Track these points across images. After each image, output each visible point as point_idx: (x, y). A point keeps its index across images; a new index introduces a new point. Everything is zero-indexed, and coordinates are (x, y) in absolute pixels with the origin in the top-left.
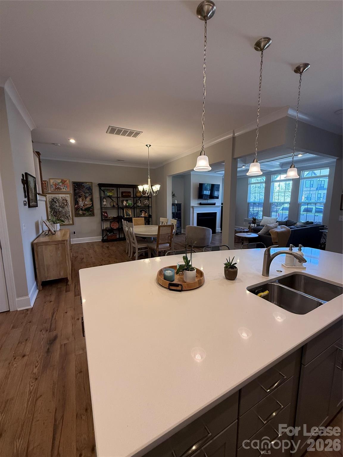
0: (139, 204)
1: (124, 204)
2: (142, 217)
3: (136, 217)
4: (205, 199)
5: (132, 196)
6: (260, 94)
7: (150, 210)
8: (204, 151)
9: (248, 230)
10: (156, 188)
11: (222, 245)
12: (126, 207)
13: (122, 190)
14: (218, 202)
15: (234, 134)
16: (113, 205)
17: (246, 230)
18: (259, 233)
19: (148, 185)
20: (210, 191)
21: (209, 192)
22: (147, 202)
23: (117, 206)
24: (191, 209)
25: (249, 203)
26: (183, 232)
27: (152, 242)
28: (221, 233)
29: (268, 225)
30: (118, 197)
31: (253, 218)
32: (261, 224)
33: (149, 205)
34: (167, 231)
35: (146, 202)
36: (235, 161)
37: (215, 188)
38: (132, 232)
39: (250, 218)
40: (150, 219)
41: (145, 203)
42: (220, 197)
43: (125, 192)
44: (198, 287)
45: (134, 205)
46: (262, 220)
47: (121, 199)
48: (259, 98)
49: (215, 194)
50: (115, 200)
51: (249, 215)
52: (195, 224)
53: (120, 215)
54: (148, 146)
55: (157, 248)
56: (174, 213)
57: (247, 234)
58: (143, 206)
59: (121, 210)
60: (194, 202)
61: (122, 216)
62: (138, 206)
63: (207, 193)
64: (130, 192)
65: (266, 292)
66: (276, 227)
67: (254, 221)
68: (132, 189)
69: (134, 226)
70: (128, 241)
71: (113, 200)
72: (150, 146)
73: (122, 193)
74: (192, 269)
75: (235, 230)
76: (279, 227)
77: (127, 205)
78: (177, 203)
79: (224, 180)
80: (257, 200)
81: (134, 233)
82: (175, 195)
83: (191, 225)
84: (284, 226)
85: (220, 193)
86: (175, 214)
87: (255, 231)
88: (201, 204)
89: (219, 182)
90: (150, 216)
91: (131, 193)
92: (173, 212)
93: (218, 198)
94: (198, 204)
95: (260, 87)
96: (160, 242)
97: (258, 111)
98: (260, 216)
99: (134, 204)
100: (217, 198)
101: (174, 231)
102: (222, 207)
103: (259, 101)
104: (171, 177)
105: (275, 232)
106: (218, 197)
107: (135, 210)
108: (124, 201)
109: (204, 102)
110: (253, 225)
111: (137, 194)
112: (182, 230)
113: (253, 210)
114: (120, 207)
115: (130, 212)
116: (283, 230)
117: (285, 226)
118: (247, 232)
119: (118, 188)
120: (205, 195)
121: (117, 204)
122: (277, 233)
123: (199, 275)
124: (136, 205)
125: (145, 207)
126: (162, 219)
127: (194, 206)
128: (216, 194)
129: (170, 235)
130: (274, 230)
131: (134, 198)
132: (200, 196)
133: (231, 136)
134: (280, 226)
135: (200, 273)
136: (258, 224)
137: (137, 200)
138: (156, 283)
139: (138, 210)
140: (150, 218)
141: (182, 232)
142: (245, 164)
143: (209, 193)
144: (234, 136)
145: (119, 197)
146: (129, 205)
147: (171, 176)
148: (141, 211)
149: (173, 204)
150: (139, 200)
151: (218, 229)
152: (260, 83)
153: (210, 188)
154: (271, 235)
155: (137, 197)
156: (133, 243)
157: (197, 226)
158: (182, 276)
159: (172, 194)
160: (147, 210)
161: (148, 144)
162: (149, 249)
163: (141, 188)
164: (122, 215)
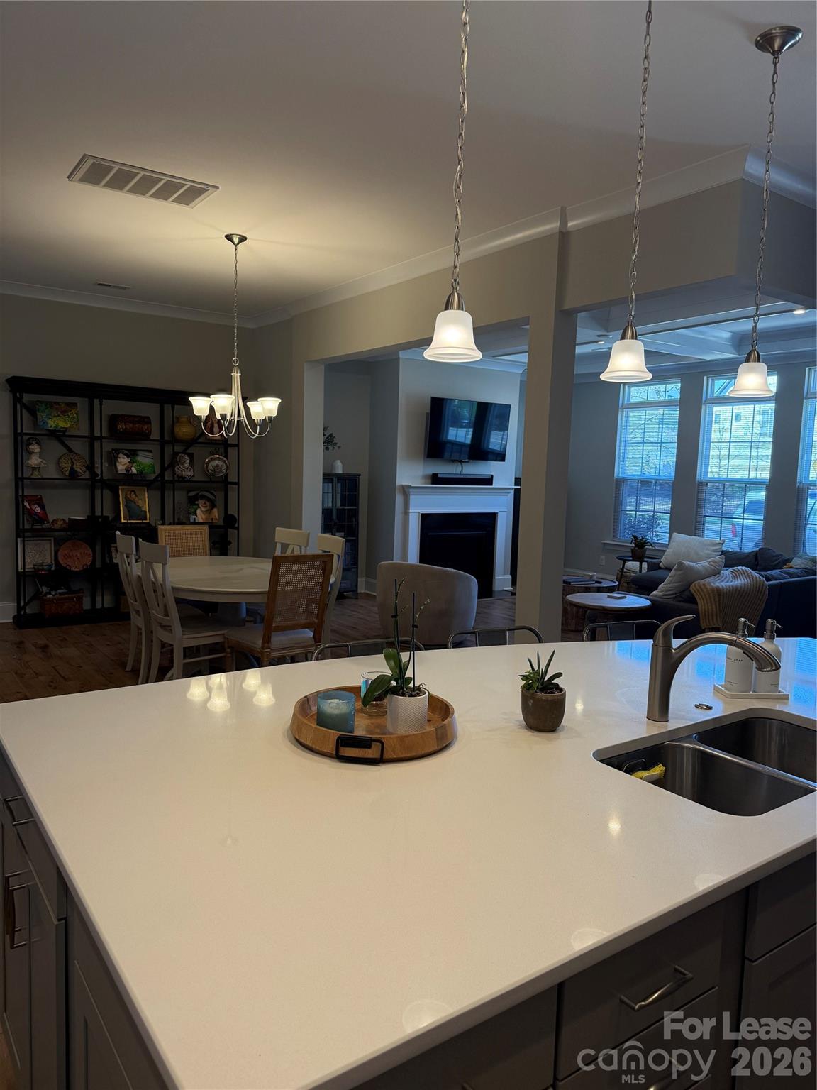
0: (185, 470)
1: (121, 468)
2: (195, 523)
3: (170, 524)
4: (453, 461)
5: (155, 435)
6: (643, 115)
7: (232, 495)
8: (458, 294)
9: (614, 584)
10: (266, 407)
11: (517, 624)
12: (130, 480)
13: (111, 407)
14: (503, 474)
15: (564, 222)
16: (72, 471)
17: (606, 584)
18: (655, 596)
19: (233, 397)
20: (471, 430)
21: (467, 434)
22: (220, 463)
23: (87, 475)
24: (399, 499)
25: (620, 483)
26: (363, 591)
27: (241, 623)
28: (513, 594)
29: (687, 563)
30: (92, 439)
31: (636, 538)
32: (664, 561)
33: (226, 476)
34: (307, 578)
35: (216, 463)
36: (566, 321)
37: (492, 419)
38: (160, 580)
39: (625, 540)
40: (232, 533)
41: (210, 467)
42: (511, 454)
43: (124, 418)
44: (436, 748)
45: (162, 475)
46: (667, 545)
47: (108, 446)
48: (642, 126)
49: (492, 440)
50: (79, 447)
51: (621, 528)
52: (413, 557)
53: (98, 513)
54: (236, 240)
55: (263, 648)
56: (331, 510)
57: (609, 597)
58: (199, 478)
59: (107, 493)
60: (410, 473)
61: (108, 517)
62: (182, 479)
63: (460, 434)
64: (148, 417)
65: (658, 770)
66: (716, 573)
67: (639, 549)
68: (157, 406)
69: (169, 560)
70: (137, 621)
71: (70, 450)
72: (243, 239)
73: (114, 420)
74: (417, 691)
75: (565, 582)
76: (727, 572)
77: (134, 470)
78: (340, 471)
79: (528, 389)
80: (651, 471)
81: (168, 587)
82: (335, 441)
83: (397, 559)
84: (744, 568)
85: (511, 438)
86: (334, 516)
87: (641, 586)
88: (436, 479)
89: (507, 395)
90: (231, 521)
91: (150, 422)
92: (326, 505)
93: (503, 459)
94: (425, 477)
95: (644, 93)
96: (278, 620)
97: (639, 168)
98: (661, 533)
99: (163, 469)
100: (501, 456)
101: (332, 580)
102: (517, 492)
103: (642, 138)
104: (323, 367)
105: (713, 590)
106: (504, 455)
107: (168, 494)
108: (121, 455)
109: (461, 134)
110: (633, 565)
111: (177, 430)
112: (362, 581)
113: (636, 508)
114: (102, 480)
115: (145, 502)
116: (740, 582)
117: (747, 569)
118: (610, 590)
119: (96, 401)
120: (454, 443)
121: (91, 468)
122: (719, 593)
123: (436, 717)
124: (174, 473)
125: (211, 482)
126: (282, 534)
127: (410, 487)
128: (495, 441)
129: (317, 595)
130: (709, 583)
131: (162, 443)
132: (435, 447)
133: (552, 229)
134: (731, 569)
135: (441, 709)
136: (654, 563)
137: (176, 454)
138: (289, 744)
139: (181, 497)
140: (230, 531)
141: (361, 589)
142: (608, 332)
143: (470, 436)
144: (564, 231)
145: (100, 438)
146: (140, 473)
147: (318, 361)
148: (192, 501)
149: (328, 477)
150: (184, 452)
151: (501, 579)
152: (645, 81)
153: (473, 419)
154: (696, 603)
155: (175, 440)
156: (162, 626)
157: (420, 562)
158: (380, 721)
159: (324, 435)
160: (220, 496)
161: (236, 231)
162: (229, 650)
163: (200, 405)
164: (108, 513)
